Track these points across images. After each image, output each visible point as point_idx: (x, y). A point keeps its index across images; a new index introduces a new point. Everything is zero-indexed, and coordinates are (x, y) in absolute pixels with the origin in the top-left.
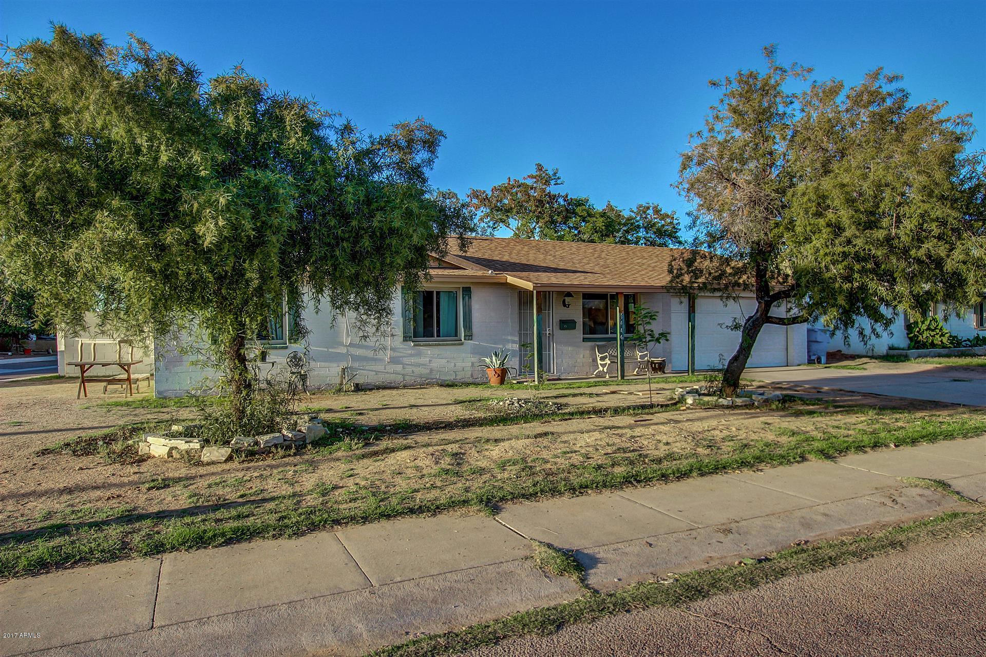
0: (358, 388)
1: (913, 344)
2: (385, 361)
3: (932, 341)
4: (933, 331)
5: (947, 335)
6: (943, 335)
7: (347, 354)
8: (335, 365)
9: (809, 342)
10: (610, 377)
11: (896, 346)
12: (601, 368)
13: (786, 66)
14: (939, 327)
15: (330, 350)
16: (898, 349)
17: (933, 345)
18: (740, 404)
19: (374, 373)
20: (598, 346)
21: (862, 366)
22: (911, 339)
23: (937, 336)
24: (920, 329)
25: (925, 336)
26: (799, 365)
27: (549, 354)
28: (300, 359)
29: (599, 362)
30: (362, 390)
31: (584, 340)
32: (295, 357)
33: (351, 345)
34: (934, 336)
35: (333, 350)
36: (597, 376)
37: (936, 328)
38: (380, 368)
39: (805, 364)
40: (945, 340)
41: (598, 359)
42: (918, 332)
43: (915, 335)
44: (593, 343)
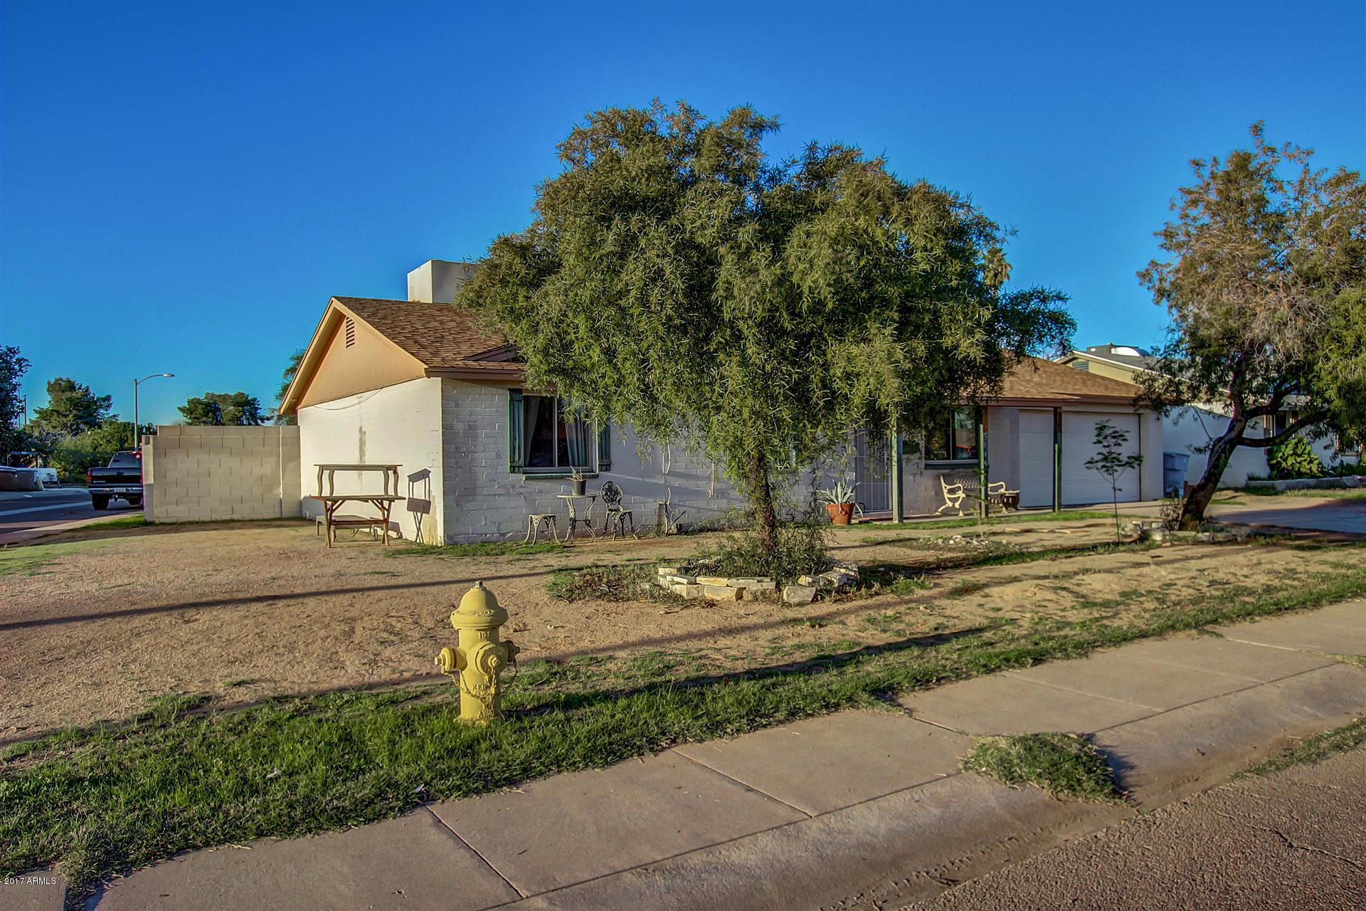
0: (682, 530)
1: (1275, 472)
2: (708, 493)
3: (1299, 469)
4: (1299, 456)
5: (1316, 462)
6: (1311, 462)
7: (666, 486)
8: (651, 500)
9: (1165, 469)
10: (965, 515)
11: (1257, 475)
12: (950, 504)
13: (1279, 147)
14: (1306, 452)
15: (646, 480)
16: (1259, 479)
17: (1300, 474)
18: (1222, 540)
19: (696, 510)
20: (943, 475)
21: (1230, 501)
22: (1272, 467)
23: (1305, 463)
24: (1284, 454)
25: (1289, 462)
26: (1155, 500)
27: (888, 485)
28: (617, 493)
29: (946, 495)
30: (686, 533)
31: (927, 467)
32: (610, 489)
33: (671, 473)
34: (1300, 463)
35: (649, 480)
36: (944, 514)
37: (1302, 453)
38: (703, 504)
39: (1161, 499)
40: (1314, 468)
41: (945, 491)
42: (1281, 457)
43: (1278, 462)
44: (936, 472)
